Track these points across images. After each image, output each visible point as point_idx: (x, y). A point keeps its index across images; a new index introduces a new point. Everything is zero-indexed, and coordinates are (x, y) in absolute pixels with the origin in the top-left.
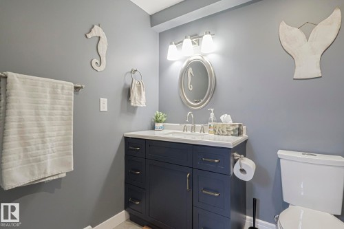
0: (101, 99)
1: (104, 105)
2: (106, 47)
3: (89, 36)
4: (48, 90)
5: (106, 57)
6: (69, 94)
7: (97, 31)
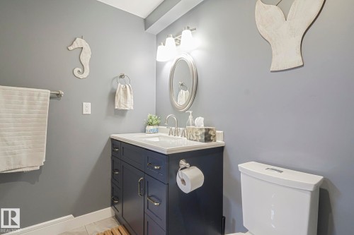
0: (84, 103)
1: (87, 108)
2: (89, 56)
3: (71, 48)
4: (26, 97)
5: (89, 65)
6: (45, 100)
7: (79, 42)
